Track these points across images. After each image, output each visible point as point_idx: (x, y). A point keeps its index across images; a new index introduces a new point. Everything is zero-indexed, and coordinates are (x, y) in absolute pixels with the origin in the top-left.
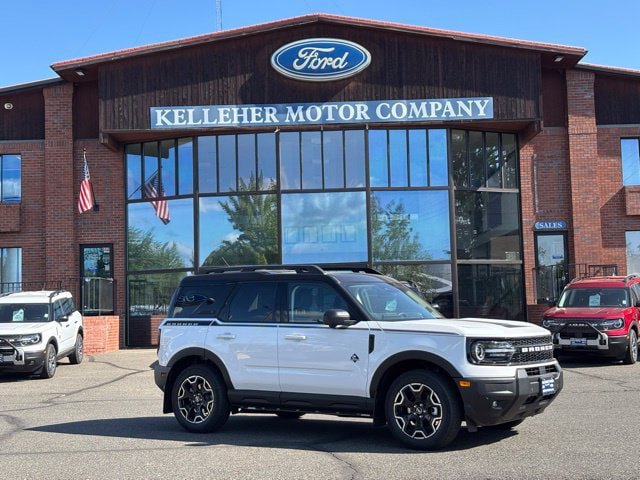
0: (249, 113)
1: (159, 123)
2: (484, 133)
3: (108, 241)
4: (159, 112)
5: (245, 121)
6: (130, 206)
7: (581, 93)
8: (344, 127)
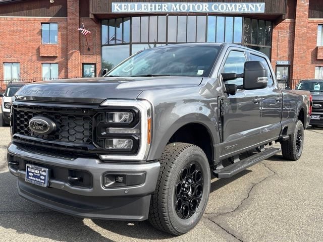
2: (258, 20)
3: (94, 62)
6: (103, 47)
8: (197, 14)
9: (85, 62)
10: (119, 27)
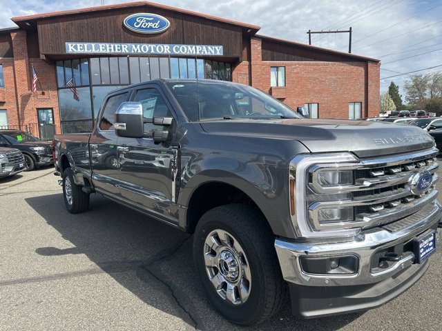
0: (114, 47)
1: (70, 50)
3: (50, 107)
4: (70, 45)
5: (113, 51)
6: (60, 90)
7: (256, 46)
8: (159, 56)
9: (40, 107)
10: (76, 69)
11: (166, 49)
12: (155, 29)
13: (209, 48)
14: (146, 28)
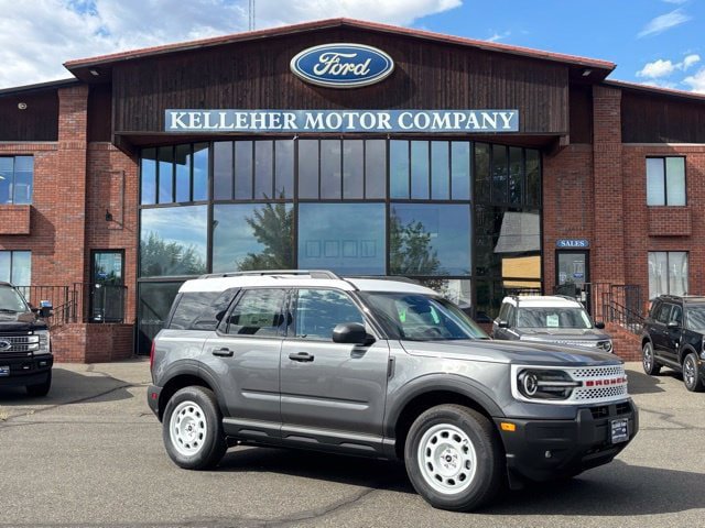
0: (267, 118)
1: (174, 126)
3: (120, 247)
4: (174, 114)
6: (144, 211)
7: (608, 109)
8: (365, 136)
9: (99, 247)
10: (184, 163)
11: (382, 120)
12: (360, 76)
13: (485, 115)
14: (340, 77)
